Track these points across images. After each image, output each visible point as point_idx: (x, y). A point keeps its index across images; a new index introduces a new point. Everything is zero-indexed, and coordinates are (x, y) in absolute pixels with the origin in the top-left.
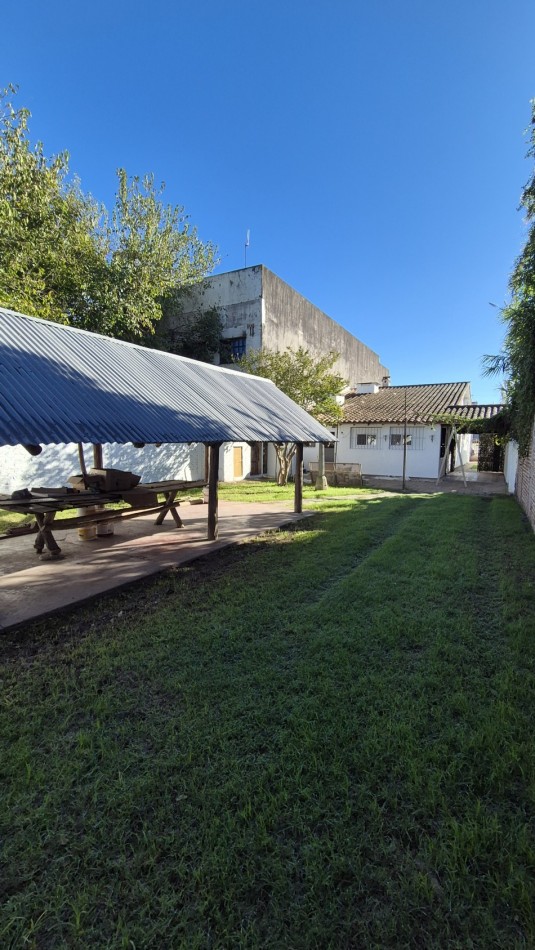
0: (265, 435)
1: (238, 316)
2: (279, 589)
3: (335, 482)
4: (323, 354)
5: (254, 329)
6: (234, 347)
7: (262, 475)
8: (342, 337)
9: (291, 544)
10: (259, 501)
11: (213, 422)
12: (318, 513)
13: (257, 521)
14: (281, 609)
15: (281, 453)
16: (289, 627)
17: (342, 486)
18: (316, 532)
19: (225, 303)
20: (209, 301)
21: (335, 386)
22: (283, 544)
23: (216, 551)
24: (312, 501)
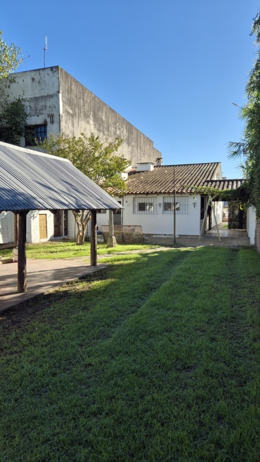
0: (65, 204)
1: (39, 107)
2: (80, 329)
3: (122, 241)
4: (110, 140)
5: (54, 117)
6: (37, 132)
7: (64, 236)
8: (124, 127)
9: (88, 292)
10: (62, 258)
11: (21, 194)
12: (110, 266)
13: (59, 274)
14: (81, 345)
15: (79, 219)
16: (88, 360)
17: (128, 244)
18: (109, 281)
19: (28, 95)
20: (15, 93)
21: (120, 164)
22: (82, 292)
23: (25, 301)
24: (104, 256)
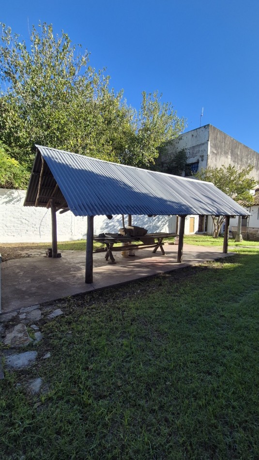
0: (210, 212)
1: (195, 152)
2: (216, 292)
3: (248, 238)
4: (243, 168)
5: (204, 157)
6: (192, 167)
7: (204, 232)
8: (255, 157)
9: (221, 269)
10: (203, 245)
12: (237, 254)
13: (201, 255)
14: (217, 303)
15: (216, 221)
16: (222, 313)
17: (250, 241)
18: (237, 265)
19: (188, 146)
20: (181, 146)
21: (250, 184)
22: (217, 269)
23: (181, 268)
24: (232, 247)
